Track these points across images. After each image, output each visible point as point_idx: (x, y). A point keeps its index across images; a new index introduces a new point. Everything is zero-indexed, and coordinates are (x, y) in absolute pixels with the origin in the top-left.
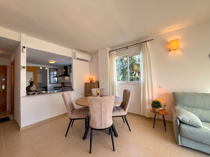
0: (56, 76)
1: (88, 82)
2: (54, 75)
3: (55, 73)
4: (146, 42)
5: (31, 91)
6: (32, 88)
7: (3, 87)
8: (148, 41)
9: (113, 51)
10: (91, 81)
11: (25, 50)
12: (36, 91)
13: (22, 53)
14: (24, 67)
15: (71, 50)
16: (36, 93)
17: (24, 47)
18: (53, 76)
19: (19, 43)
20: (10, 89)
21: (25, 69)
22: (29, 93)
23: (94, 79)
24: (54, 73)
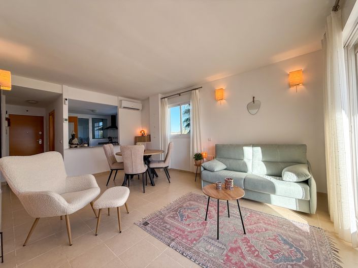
0: (102, 129)
1: (139, 136)
2: (99, 126)
3: (101, 124)
4: (195, 89)
5: (73, 144)
6: (74, 140)
7: (40, 142)
8: (197, 89)
9: (164, 98)
10: (142, 135)
11: (67, 102)
12: (77, 144)
13: (64, 105)
14: (66, 120)
15: (116, 97)
16: (78, 146)
17: (66, 99)
18: (98, 128)
19: (61, 95)
20: (48, 143)
21: (68, 122)
22: (72, 146)
23: (146, 132)
24: (99, 124)
